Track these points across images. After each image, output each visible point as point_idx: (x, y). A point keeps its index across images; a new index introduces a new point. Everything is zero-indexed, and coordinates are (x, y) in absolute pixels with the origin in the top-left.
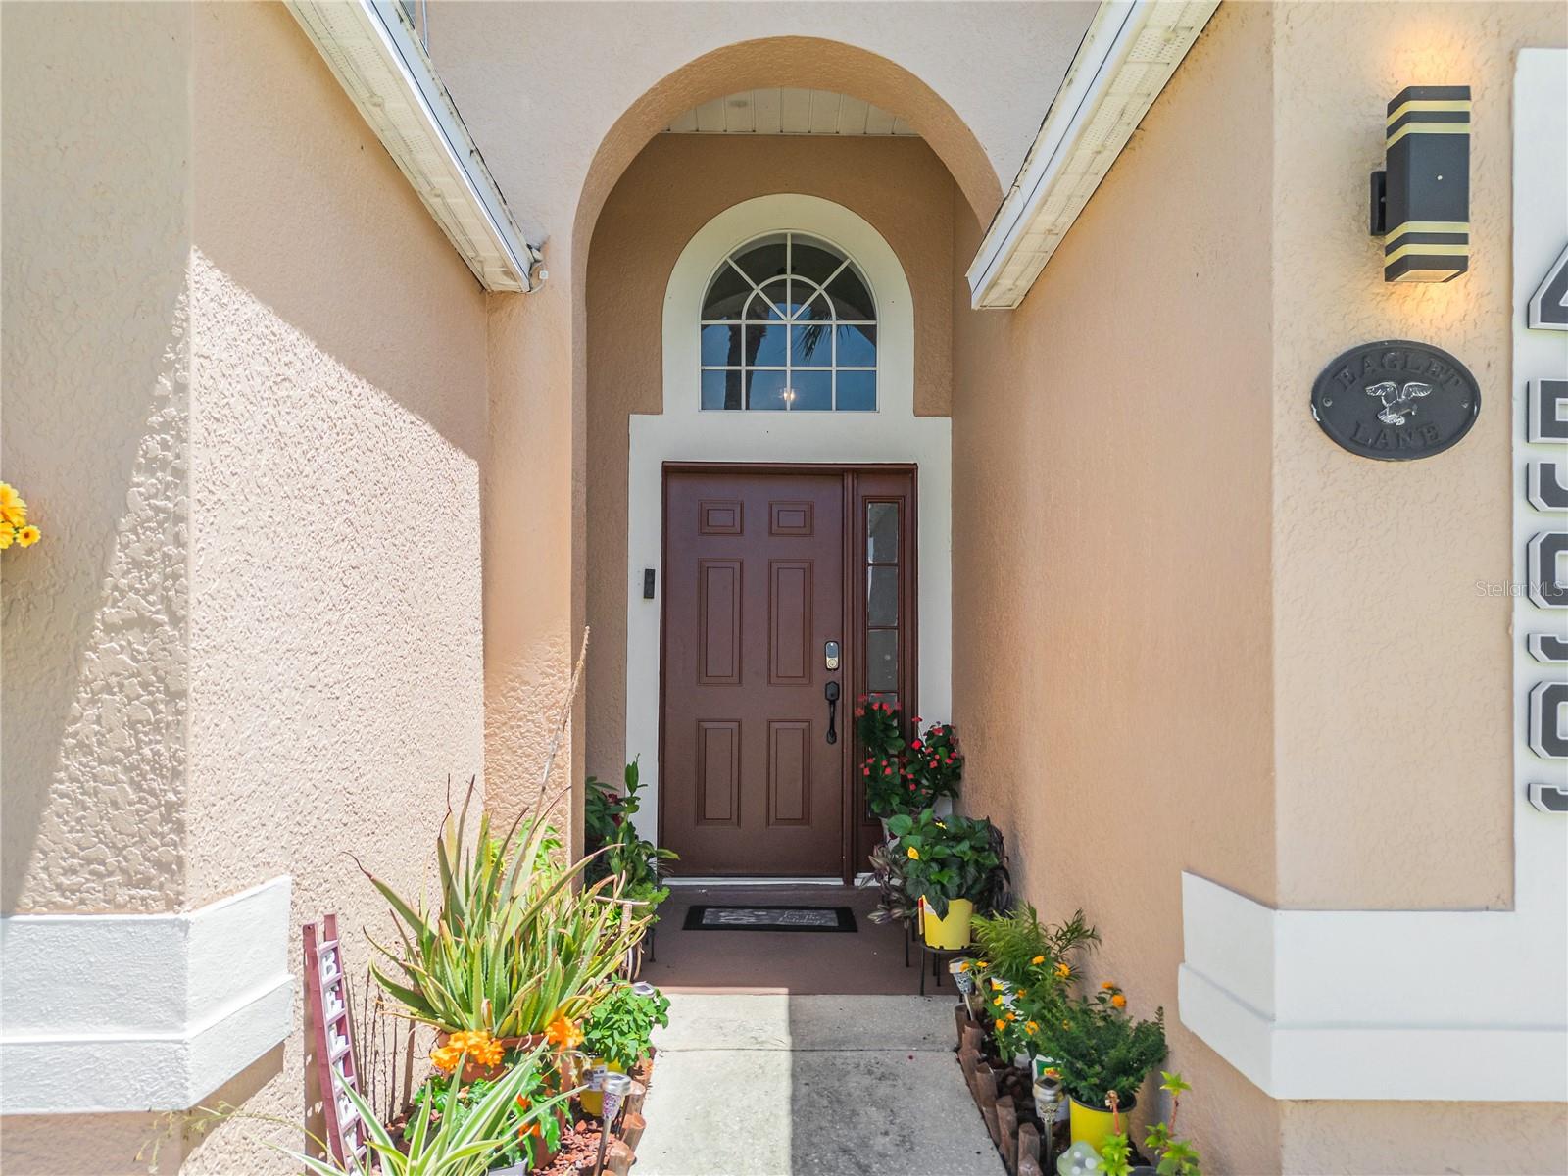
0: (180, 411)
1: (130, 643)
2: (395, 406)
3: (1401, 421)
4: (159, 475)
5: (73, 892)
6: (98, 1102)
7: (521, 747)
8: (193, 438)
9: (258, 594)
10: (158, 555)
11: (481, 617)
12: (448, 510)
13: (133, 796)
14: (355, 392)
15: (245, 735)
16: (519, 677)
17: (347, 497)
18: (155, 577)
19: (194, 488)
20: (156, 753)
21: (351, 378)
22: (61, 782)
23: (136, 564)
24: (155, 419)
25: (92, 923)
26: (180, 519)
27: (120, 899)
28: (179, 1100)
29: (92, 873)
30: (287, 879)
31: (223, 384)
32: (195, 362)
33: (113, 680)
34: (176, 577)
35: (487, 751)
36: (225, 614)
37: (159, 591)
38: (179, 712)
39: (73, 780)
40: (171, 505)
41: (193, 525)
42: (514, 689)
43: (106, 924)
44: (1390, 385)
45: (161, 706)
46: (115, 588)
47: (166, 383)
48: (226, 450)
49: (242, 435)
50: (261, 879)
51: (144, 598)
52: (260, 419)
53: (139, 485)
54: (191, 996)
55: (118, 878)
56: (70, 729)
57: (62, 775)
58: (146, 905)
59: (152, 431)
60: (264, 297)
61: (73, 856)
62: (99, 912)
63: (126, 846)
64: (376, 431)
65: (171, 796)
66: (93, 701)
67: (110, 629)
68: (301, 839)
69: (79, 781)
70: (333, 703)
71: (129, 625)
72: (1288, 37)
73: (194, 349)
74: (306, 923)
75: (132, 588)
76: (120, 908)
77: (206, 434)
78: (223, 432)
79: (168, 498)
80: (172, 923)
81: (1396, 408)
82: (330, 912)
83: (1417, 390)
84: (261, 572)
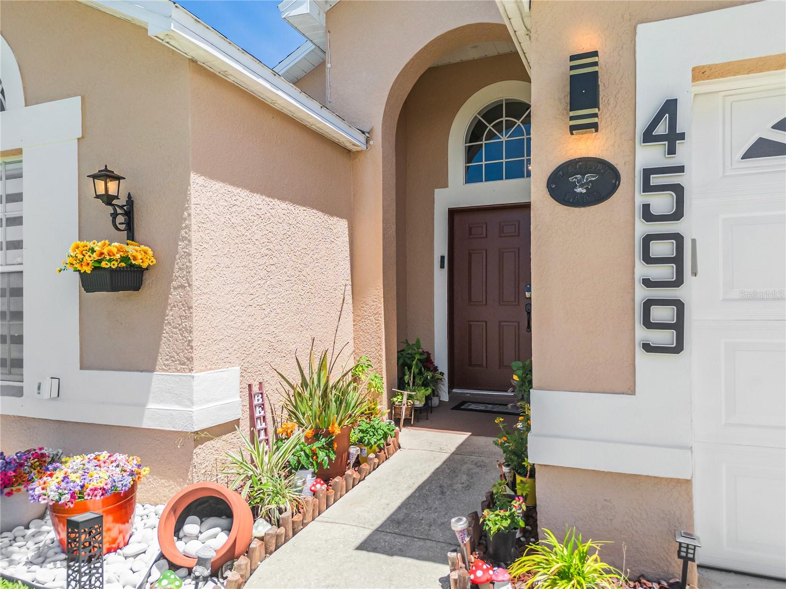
0: (189, 222)
1: (179, 292)
2: (294, 205)
3: (584, 191)
4: (185, 242)
5: (168, 366)
6: (174, 428)
7: (366, 330)
8: (193, 230)
9: (224, 276)
10: (185, 266)
11: (350, 279)
12: (328, 240)
13: (181, 338)
14: (271, 204)
15: (218, 320)
16: (365, 302)
17: (268, 241)
18: (185, 273)
19: (193, 245)
20: (186, 325)
21: (267, 199)
22: (164, 334)
23: (180, 269)
24: (184, 225)
25: (172, 375)
26: (190, 255)
27: (178, 369)
28: (191, 429)
29: (172, 360)
30: (238, 368)
31: (206, 212)
32: (193, 207)
33: (175, 303)
34: (189, 272)
35: (354, 331)
36: (208, 283)
37: (186, 277)
38: (191, 313)
39: (167, 333)
40: (188, 251)
41: (193, 256)
42: (363, 307)
43: (175, 376)
44: (579, 176)
45: (187, 311)
46: (175, 276)
47: (186, 214)
48: (207, 231)
49: (215, 226)
50: (227, 367)
51: (182, 279)
52: (223, 220)
53: (180, 245)
54: (195, 398)
55: (178, 362)
56: (166, 318)
57: (164, 332)
58: (184, 370)
59: (183, 229)
60: (223, 181)
61: (168, 355)
62: (174, 372)
63: (179, 353)
64: (284, 216)
65: (190, 338)
66: (171, 310)
67: (175, 288)
68: (246, 355)
69: (168, 333)
70: (263, 311)
71: (179, 287)
72: (537, 39)
73: (193, 202)
74: (249, 383)
75: (179, 276)
76: (178, 371)
77: (198, 228)
78: (206, 226)
79: (187, 249)
80: (190, 376)
81: (582, 186)
82: (261, 381)
83: (590, 177)
84: (225, 269)
